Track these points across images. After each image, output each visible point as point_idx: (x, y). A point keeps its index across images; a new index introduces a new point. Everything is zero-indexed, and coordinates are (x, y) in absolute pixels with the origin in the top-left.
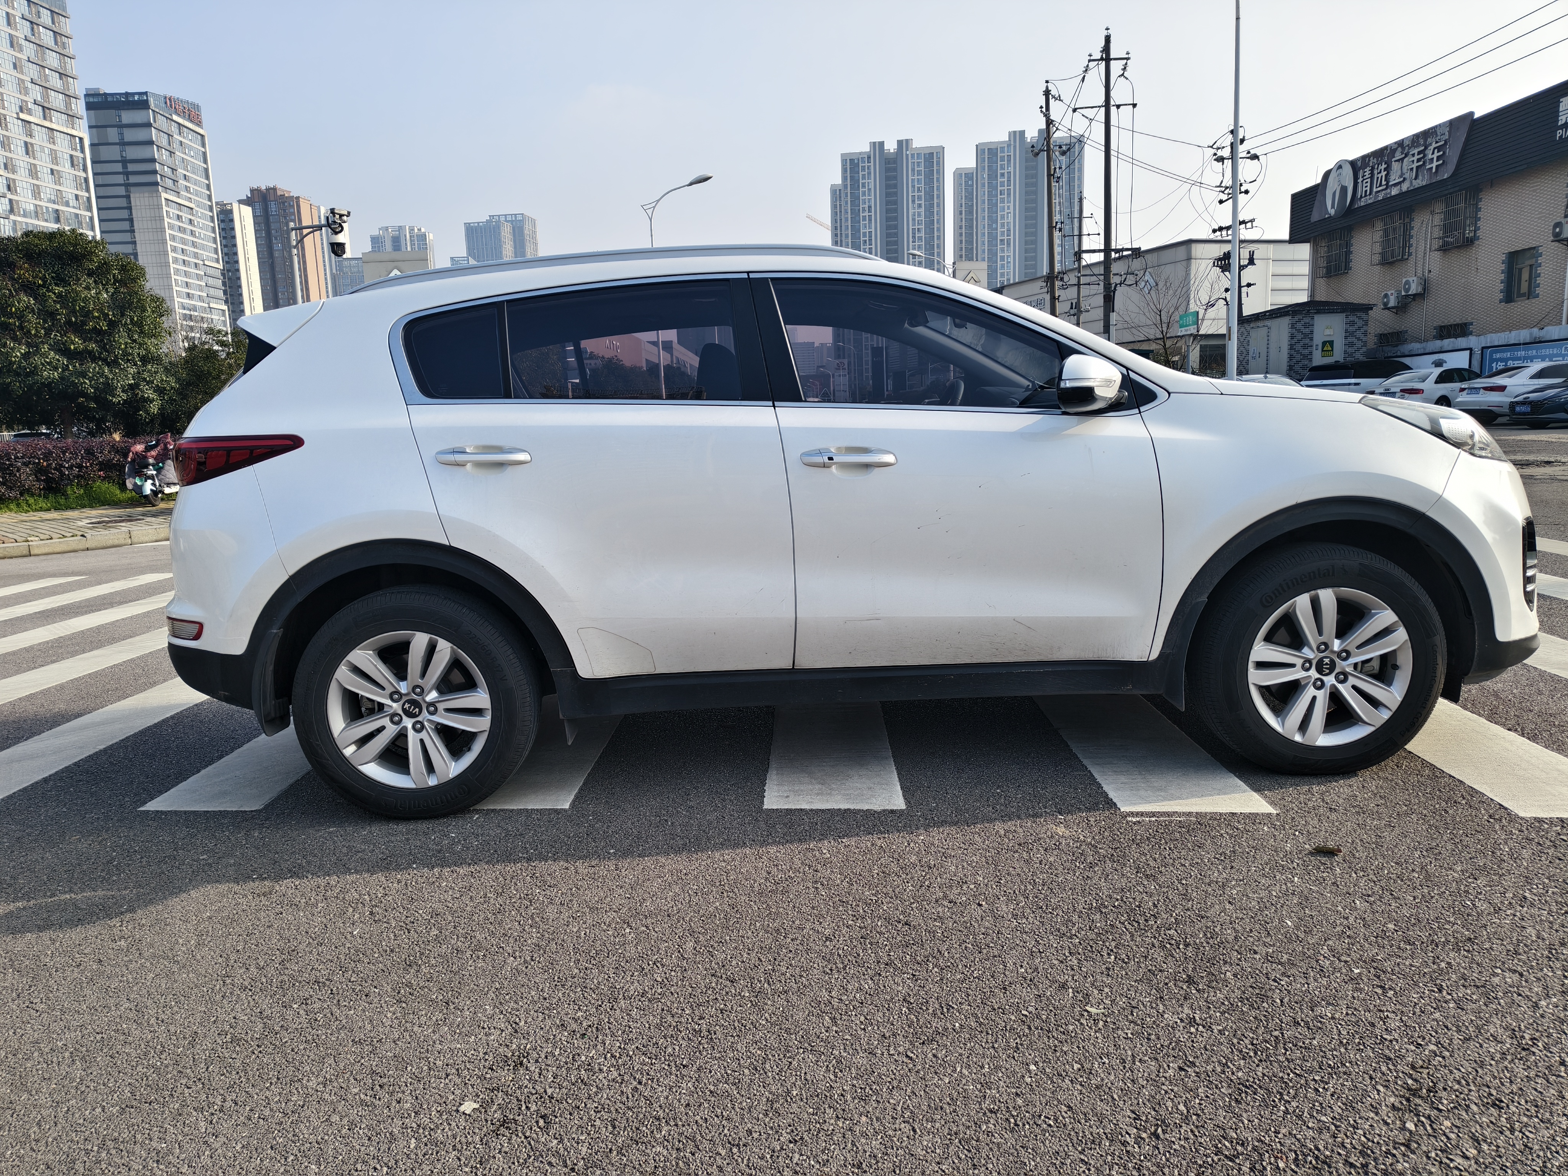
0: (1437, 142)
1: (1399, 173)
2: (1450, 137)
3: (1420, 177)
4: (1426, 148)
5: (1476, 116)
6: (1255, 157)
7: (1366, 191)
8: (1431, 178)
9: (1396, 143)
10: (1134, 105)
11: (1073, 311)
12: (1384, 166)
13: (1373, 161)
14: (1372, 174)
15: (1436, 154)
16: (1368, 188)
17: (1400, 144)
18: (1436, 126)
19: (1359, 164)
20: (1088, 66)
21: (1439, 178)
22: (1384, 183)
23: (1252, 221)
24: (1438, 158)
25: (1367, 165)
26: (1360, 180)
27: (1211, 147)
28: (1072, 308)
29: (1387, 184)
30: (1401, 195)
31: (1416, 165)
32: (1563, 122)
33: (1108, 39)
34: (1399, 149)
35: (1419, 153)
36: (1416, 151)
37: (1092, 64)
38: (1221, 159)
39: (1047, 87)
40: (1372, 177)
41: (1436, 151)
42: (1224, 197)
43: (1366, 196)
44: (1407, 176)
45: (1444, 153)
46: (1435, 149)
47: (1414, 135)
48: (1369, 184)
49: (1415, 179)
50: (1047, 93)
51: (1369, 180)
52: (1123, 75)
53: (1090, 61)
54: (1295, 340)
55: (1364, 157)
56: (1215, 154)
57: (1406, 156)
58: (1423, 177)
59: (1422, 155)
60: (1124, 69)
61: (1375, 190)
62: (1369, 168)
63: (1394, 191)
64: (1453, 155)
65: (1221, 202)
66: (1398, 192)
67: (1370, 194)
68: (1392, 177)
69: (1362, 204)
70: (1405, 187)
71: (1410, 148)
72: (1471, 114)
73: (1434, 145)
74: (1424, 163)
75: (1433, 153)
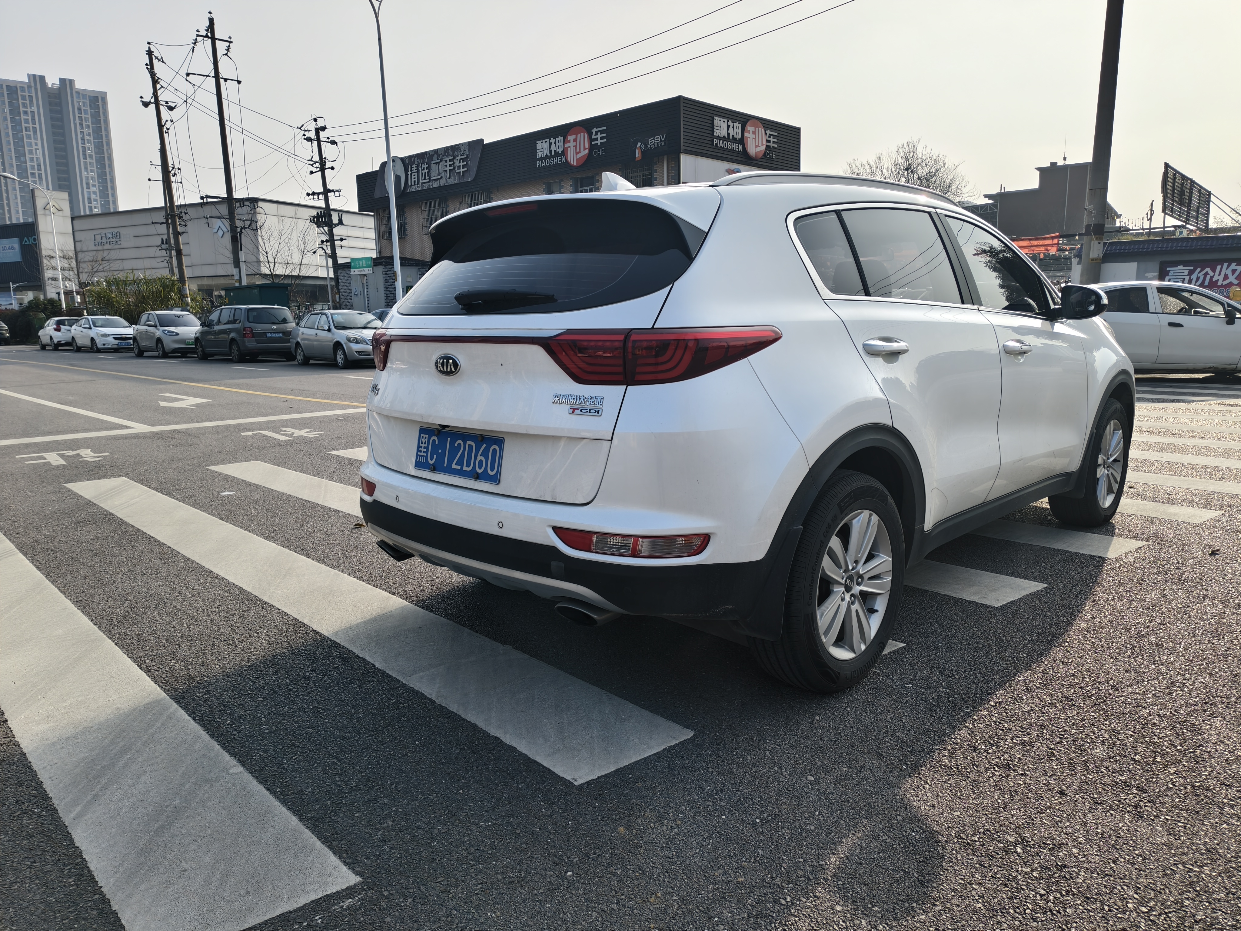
0: (461, 155)
1: (437, 172)
2: (469, 152)
3: (452, 177)
4: (454, 158)
5: (485, 143)
6: (334, 143)
7: (415, 181)
8: (460, 179)
9: (432, 151)
10: (239, 82)
11: (164, 246)
12: (426, 166)
13: (417, 160)
14: (418, 169)
15: (462, 164)
16: (416, 180)
17: (436, 152)
18: (460, 144)
19: (407, 161)
20: (196, 39)
21: (465, 180)
22: (427, 177)
23: (339, 191)
24: (464, 166)
25: (413, 163)
26: (410, 173)
27: (300, 128)
28: (162, 243)
29: (430, 179)
30: (440, 187)
31: (448, 168)
32: (540, 156)
33: (211, 21)
34: (436, 155)
35: (450, 161)
36: (448, 159)
37: (199, 39)
38: (309, 139)
39: (149, 48)
40: (418, 172)
41: (462, 161)
42: (314, 170)
43: (415, 185)
44: (443, 175)
45: (467, 163)
46: (460, 159)
47: (445, 148)
48: (416, 177)
49: (449, 178)
50: (150, 53)
51: (416, 174)
52: (226, 54)
53: (198, 36)
54: (389, 283)
55: (410, 157)
56: (304, 135)
57: (441, 161)
58: (454, 177)
59: (452, 163)
60: (228, 50)
61: (421, 181)
62: (414, 166)
63: (436, 185)
64: (474, 165)
65: (312, 173)
66: (438, 186)
67: (418, 184)
68: (432, 175)
69: (413, 190)
70: (443, 182)
71: (443, 156)
72: (482, 140)
73: (460, 157)
74: (454, 168)
75: (460, 163)
